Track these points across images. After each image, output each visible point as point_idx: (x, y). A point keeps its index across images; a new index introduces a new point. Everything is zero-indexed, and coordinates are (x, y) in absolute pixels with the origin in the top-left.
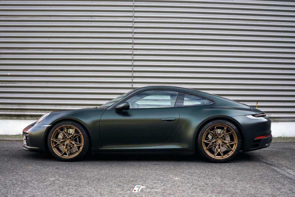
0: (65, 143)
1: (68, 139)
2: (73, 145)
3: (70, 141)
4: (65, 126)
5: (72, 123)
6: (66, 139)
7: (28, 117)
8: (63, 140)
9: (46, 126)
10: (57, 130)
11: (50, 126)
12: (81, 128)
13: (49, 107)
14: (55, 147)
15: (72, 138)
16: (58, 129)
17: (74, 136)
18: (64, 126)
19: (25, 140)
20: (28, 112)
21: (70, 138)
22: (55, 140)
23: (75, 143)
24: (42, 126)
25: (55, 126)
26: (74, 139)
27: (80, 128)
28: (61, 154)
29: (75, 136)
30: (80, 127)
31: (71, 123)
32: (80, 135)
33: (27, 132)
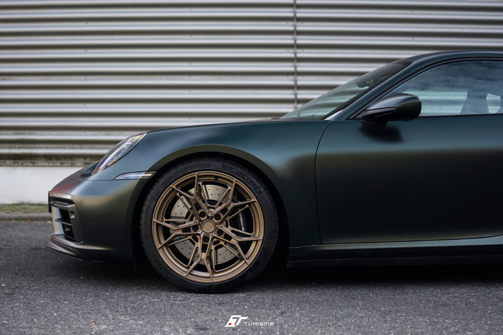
0: (199, 232)
1: (208, 217)
2: (228, 237)
3: (216, 224)
4: (199, 177)
5: (223, 166)
6: (202, 219)
7: (41, 160)
8: (192, 223)
9: (133, 176)
10: (173, 190)
11: (150, 175)
12: (255, 181)
13: (91, 135)
14: (165, 245)
15: (222, 216)
16: (176, 186)
17: (229, 209)
18: (196, 174)
19: (58, 220)
20: (41, 148)
21: (217, 216)
22: (166, 222)
23: (233, 231)
24: (121, 177)
25: (167, 176)
26: (229, 218)
27: (252, 182)
28: (188, 268)
29: (235, 209)
30: (251, 177)
31: (219, 164)
32: (249, 204)
33: (68, 197)
